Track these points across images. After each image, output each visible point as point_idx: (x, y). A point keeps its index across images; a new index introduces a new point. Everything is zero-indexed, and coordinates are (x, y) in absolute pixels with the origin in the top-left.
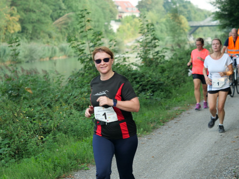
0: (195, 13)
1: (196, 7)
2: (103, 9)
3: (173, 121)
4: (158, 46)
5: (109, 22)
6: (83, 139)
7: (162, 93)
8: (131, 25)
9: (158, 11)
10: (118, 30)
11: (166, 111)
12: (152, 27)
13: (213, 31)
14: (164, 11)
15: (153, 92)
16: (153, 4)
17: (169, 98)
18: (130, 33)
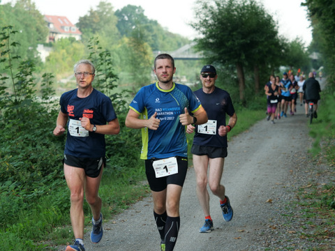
0: (164, 39)
1: (164, 29)
2: (27, 26)
3: (143, 203)
4: (116, 86)
5: (35, 47)
6: (6, 227)
7: (122, 158)
8: (68, 52)
9: (109, 34)
10: (48, 59)
11: (130, 186)
12: (107, 58)
13: (188, 66)
14: (117, 34)
16: (102, 23)
17: (133, 166)
18: (65, 64)
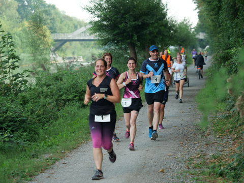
0: (61, 22)
1: (62, 13)
3: (44, 175)
4: (18, 67)
7: (25, 134)
9: (10, 18)
11: (33, 160)
12: (9, 40)
13: (85, 47)
14: (18, 18)
15: (13, 131)
16: (3, 8)
17: (35, 140)
